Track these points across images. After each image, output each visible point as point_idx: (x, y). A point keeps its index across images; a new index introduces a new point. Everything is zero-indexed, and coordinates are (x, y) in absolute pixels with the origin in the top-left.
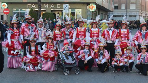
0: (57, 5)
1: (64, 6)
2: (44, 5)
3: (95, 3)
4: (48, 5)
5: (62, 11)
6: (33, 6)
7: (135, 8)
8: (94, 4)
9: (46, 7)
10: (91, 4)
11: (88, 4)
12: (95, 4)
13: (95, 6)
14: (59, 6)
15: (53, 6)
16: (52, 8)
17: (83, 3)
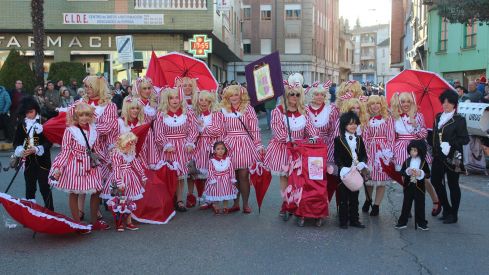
0: (91, 38)
1: (120, 40)
2: (49, 38)
3: (210, 34)
4: (59, 39)
5: (105, 57)
6: (13, 41)
7: (298, 51)
8: (205, 36)
9: (54, 44)
10: (195, 36)
11: (187, 35)
12: (209, 37)
13: (210, 40)
14: (95, 42)
15: (79, 43)
16: (75, 47)
17: (172, 33)
